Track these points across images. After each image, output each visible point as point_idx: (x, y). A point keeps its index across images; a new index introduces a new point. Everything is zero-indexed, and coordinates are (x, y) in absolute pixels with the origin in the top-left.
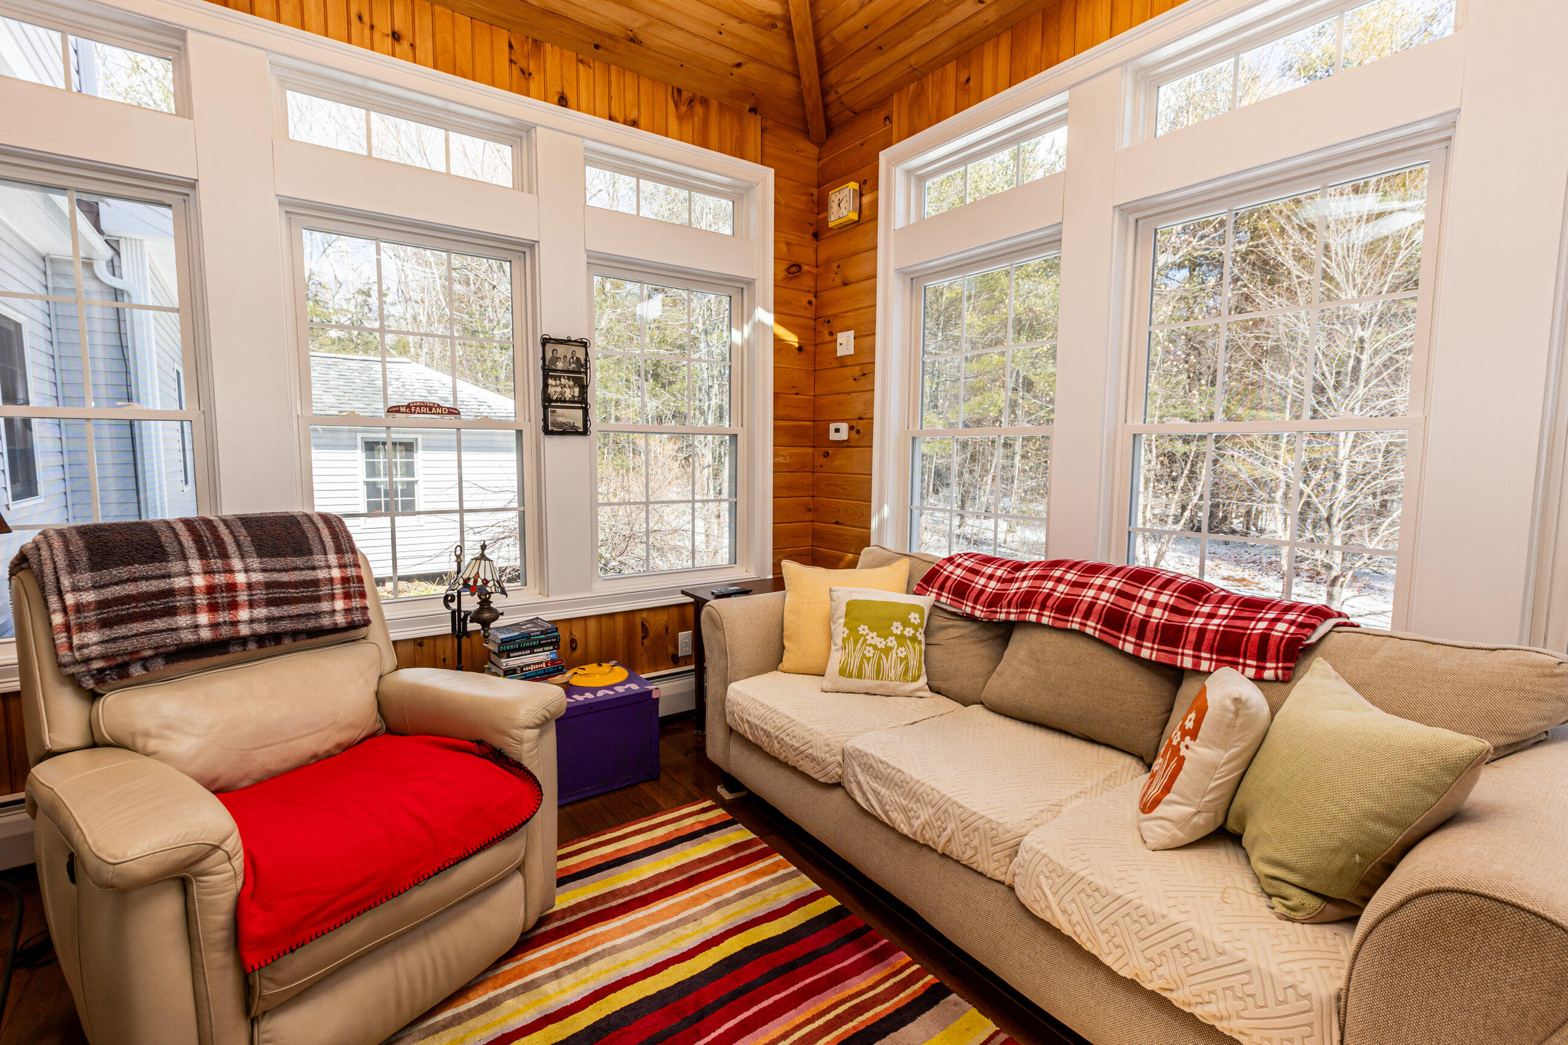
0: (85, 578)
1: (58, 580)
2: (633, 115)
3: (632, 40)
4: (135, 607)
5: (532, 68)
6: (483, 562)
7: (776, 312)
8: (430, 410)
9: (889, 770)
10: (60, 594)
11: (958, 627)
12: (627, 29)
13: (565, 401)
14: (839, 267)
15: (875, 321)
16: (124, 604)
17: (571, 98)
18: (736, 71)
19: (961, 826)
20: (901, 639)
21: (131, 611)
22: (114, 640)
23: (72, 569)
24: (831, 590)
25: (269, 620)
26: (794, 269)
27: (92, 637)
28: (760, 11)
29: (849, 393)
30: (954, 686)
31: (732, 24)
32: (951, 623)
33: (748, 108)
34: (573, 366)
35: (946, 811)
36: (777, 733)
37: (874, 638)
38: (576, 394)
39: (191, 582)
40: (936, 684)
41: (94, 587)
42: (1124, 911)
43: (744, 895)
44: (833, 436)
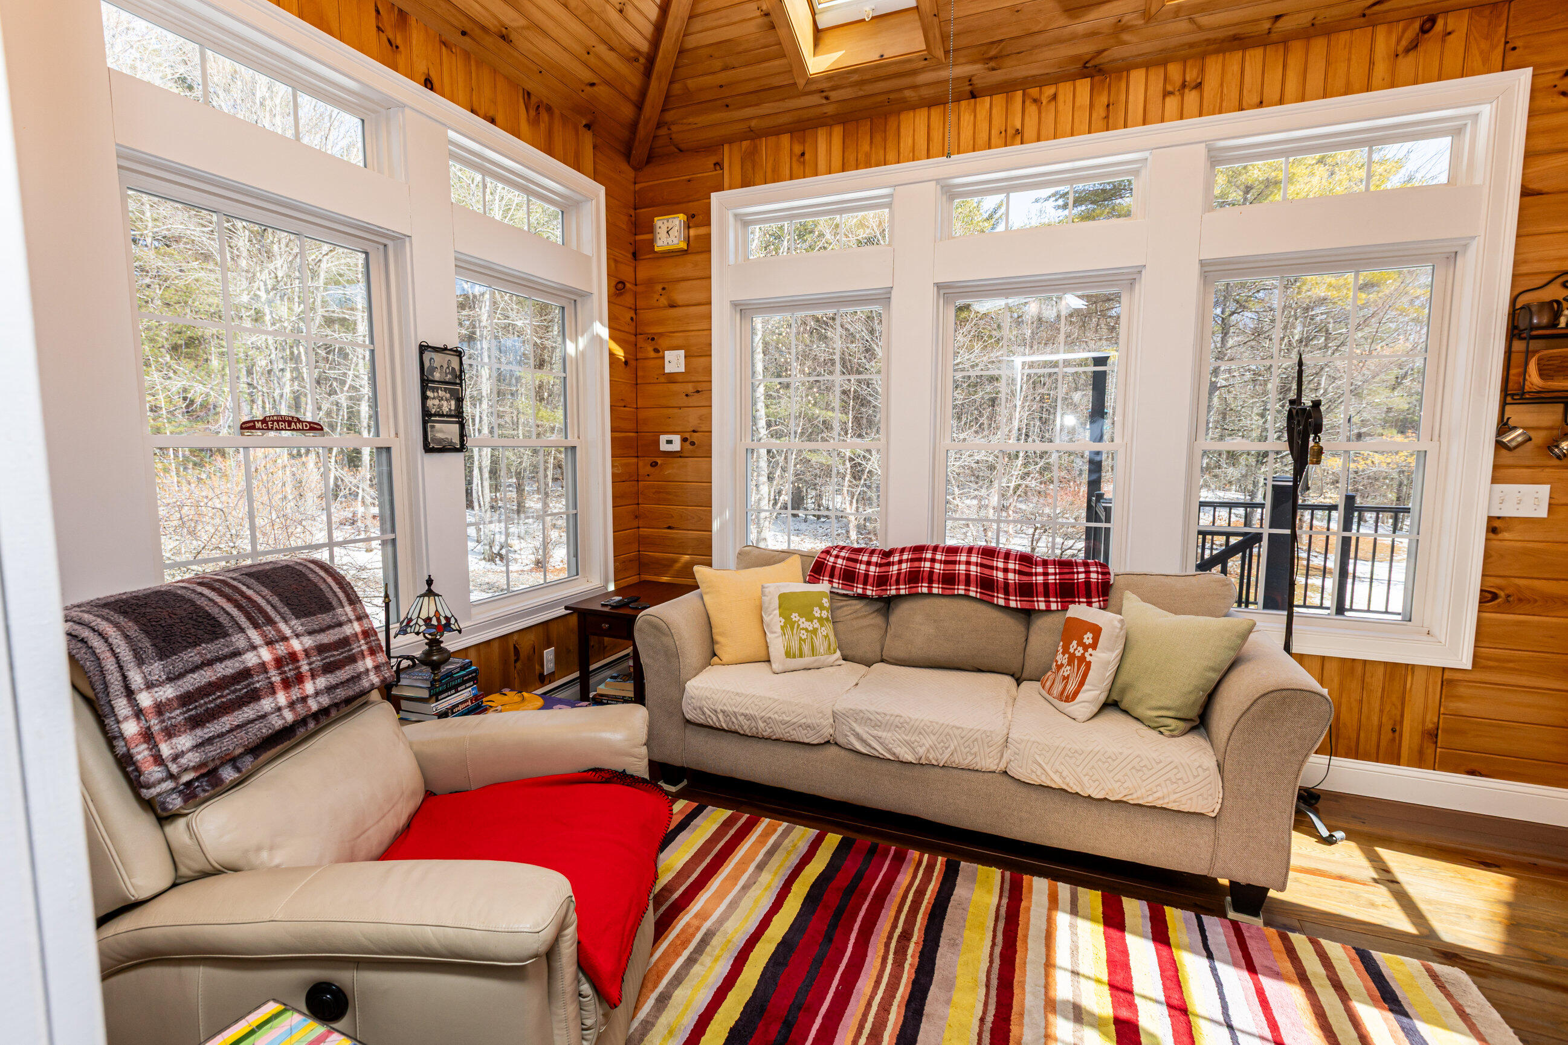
0: (156, 669)
1: (125, 678)
2: (491, 113)
3: (503, 37)
4: (219, 697)
5: (399, 41)
6: (432, 598)
7: (610, 327)
8: (290, 426)
9: (888, 717)
10: (130, 693)
11: (850, 605)
12: (503, 26)
13: (443, 415)
14: (664, 289)
15: (710, 344)
16: (208, 695)
17: (436, 84)
18: (589, 89)
19: (962, 742)
20: (820, 619)
21: (218, 701)
22: (210, 741)
23: (140, 661)
24: (763, 587)
25: (330, 689)
26: (620, 286)
27: (185, 741)
28: (630, 44)
29: (680, 408)
30: (859, 653)
31: (602, 49)
32: (844, 603)
33: (584, 122)
34: (449, 376)
35: (948, 734)
36: (763, 714)
37: (804, 623)
38: (453, 408)
39: (260, 657)
40: (848, 652)
41: (170, 680)
42: (1096, 758)
43: (770, 853)
44: (664, 447)
